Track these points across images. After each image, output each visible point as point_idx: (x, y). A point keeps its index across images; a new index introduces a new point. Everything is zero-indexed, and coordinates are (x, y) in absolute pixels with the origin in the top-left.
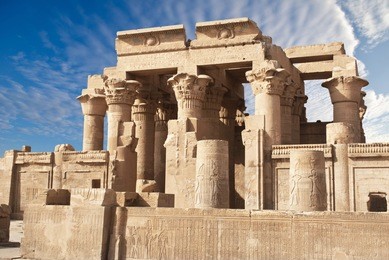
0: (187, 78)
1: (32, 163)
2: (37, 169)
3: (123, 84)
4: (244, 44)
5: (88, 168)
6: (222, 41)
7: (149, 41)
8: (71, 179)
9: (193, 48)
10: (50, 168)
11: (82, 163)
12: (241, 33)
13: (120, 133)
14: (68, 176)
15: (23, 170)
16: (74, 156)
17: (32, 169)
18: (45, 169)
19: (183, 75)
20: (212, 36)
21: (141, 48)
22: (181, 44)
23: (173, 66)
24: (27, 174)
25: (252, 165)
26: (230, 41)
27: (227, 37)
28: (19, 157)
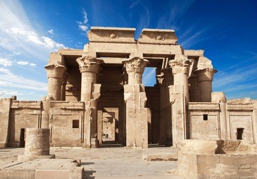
0: (139, 60)
1: (25, 108)
2: (29, 112)
3: (94, 60)
4: (170, 44)
5: (70, 112)
6: (158, 41)
7: (112, 35)
8: (56, 119)
9: (140, 43)
10: (39, 112)
11: (65, 109)
12: (168, 38)
13: (92, 91)
14: (54, 117)
15: (16, 112)
16: (59, 104)
17: (24, 112)
18: (35, 112)
19: (136, 58)
20: (152, 37)
21: (106, 39)
22: (132, 40)
23: (127, 52)
24: (21, 115)
25: (179, 113)
26: (162, 42)
27: (160, 39)
28: (14, 103)
